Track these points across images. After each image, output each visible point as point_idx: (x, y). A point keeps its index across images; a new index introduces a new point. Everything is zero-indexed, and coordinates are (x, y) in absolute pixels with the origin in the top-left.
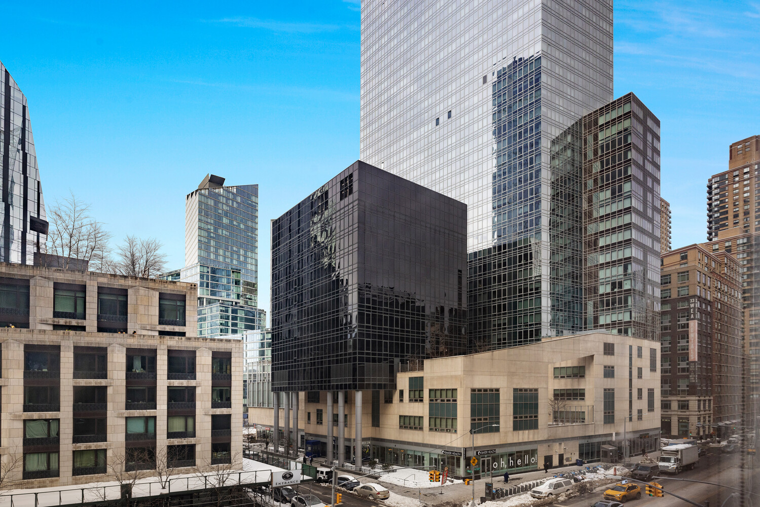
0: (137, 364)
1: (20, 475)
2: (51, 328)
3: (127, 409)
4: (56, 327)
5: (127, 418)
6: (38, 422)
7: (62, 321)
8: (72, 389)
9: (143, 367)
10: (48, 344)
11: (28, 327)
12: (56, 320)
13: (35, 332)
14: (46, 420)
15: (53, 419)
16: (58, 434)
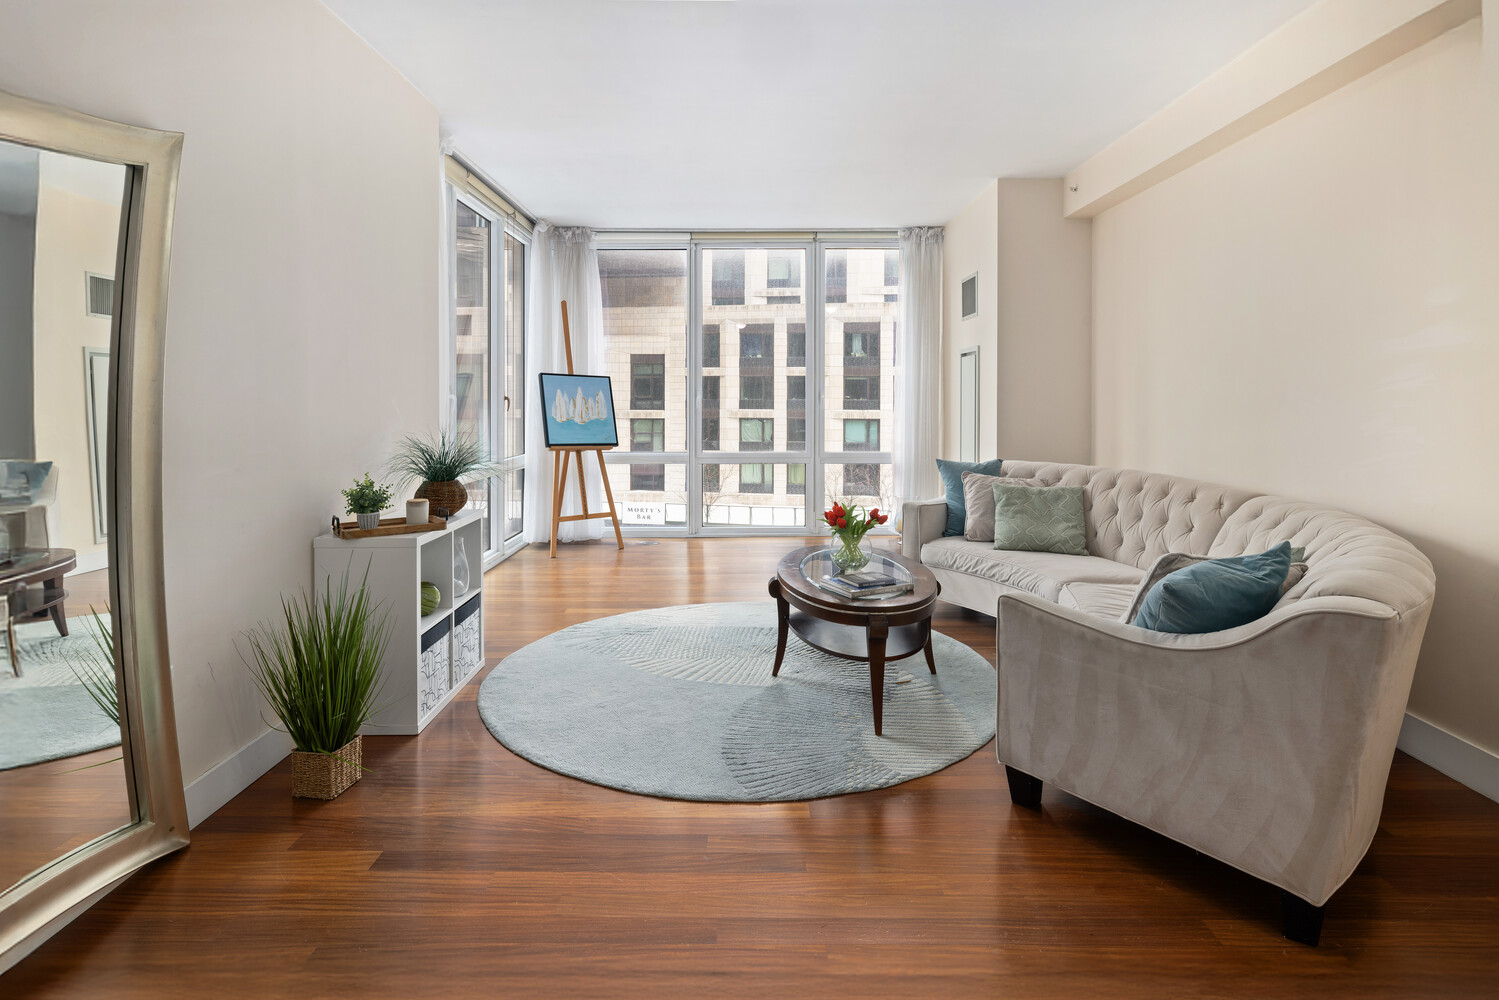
0: (857, 345)
1: (737, 487)
2: (765, 301)
3: (845, 408)
4: (771, 300)
5: (845, 421)
6: (754, 422)
7: (776, 292)
8: (786, 380)
9: (864, 348)
10: (762, 322)
11: (743, 303)
12: (770, 290)
13: (750, 308)
14: (761, 420)
15: (767, 419)
16: (772, 438)
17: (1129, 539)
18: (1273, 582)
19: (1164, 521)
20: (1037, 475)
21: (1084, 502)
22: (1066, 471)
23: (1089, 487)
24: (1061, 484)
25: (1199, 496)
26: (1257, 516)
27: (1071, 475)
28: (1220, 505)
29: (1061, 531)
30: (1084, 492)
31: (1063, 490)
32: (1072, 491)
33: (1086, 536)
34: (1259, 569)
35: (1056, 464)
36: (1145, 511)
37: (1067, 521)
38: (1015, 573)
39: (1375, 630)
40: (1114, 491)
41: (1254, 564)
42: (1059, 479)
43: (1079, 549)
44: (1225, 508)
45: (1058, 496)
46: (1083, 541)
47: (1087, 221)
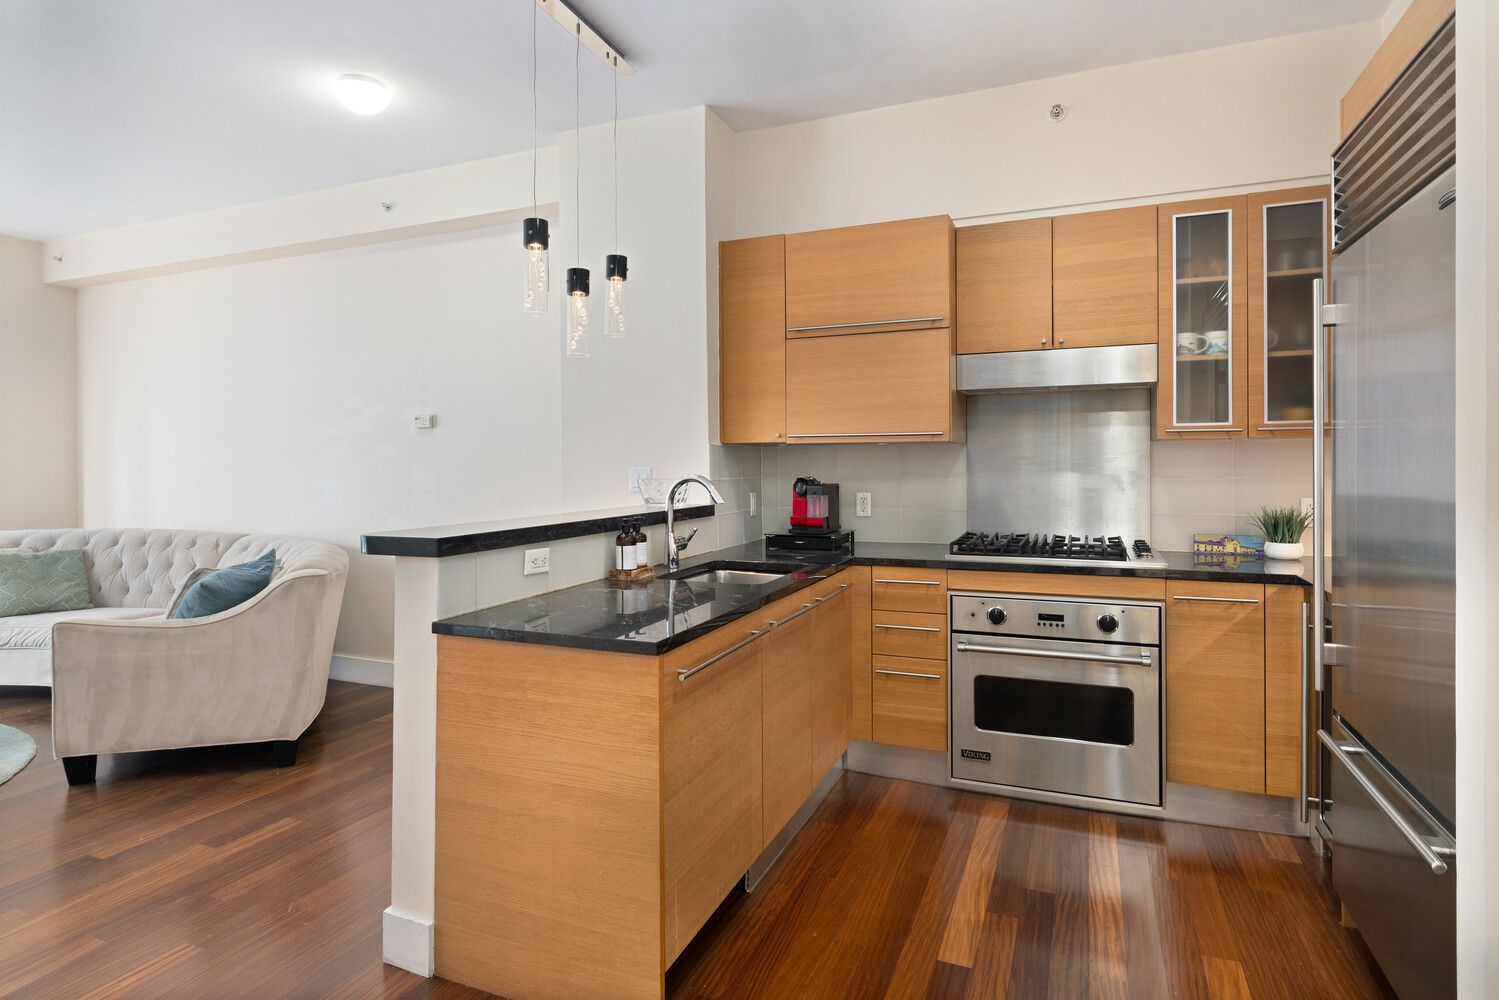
17: (135, 586)
18: (267, 573)
19: (169, 565)
20: (24, 543)
21: (86, 561)
22: (59, 536)
23: (89, 548)
24: (55, 549)
25: (199, 542)
26: (246, 549)
27: (66, 539)
28: (217, 545)
29: (63, 590)
30: (84, 553)
31: (61, 553)
32: (72, 553)
33: (90, 592)
34: (257, 567)
35: (48, 531)
36: (151, 560)
37: (68, 580)
38: (18, 634)
39: (320, 581)
40: (116, 549)
41: (253, 565)
42: (53, 544)
43: (84, 604)
44: (221, 548)
45: (56, 559)
46: (88, 596)
47: (72, 292)
